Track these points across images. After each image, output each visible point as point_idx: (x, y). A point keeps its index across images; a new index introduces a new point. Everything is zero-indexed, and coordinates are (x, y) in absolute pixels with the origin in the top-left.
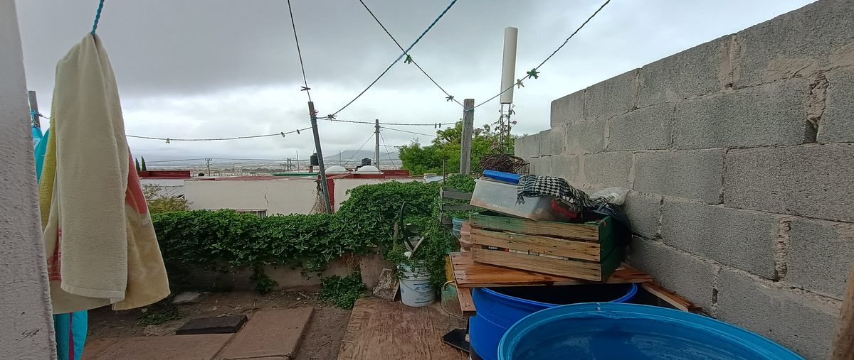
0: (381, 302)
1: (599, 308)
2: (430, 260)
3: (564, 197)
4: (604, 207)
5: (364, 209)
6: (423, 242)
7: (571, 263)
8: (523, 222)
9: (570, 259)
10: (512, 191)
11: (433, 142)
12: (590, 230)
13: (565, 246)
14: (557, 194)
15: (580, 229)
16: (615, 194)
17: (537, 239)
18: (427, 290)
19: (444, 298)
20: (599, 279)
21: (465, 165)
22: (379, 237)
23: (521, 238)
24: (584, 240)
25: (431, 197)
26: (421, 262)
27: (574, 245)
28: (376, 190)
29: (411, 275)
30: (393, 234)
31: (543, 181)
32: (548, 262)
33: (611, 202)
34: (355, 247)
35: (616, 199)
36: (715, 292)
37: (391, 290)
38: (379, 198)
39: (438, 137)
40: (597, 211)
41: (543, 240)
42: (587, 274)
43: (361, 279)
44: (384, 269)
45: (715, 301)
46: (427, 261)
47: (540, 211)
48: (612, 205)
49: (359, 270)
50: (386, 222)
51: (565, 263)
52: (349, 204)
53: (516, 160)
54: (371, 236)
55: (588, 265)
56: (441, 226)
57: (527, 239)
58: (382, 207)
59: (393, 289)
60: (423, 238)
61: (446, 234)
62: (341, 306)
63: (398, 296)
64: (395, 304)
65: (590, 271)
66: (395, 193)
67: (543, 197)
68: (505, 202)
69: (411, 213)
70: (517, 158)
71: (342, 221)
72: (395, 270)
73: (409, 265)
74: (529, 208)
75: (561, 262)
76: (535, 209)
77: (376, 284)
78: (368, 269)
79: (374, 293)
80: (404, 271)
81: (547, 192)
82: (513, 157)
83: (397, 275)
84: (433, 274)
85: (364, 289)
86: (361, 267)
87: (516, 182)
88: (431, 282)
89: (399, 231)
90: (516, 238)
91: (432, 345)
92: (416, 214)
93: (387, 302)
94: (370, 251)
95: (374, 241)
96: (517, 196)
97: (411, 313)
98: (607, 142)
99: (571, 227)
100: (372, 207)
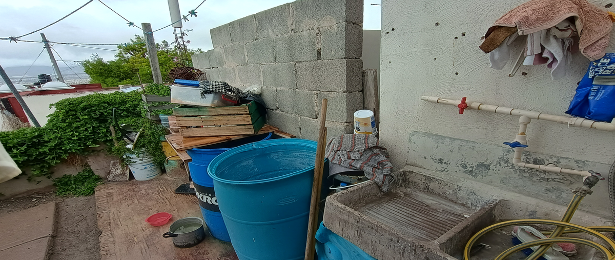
0: (118, 184)
1: (254, 145)
2: (149, 147)
3: (227, 92)
4: (250, 96)
5: (75, 119)
6: (140, 136)
7: (238, 127)
8: (208, 109)
9: (237, 125)
10: (197, 91)
11: (116, 56)
12: (244, 109)
13: (234, 119)
14: (223, 91)
15: (239, 108)
16: (255, 88)
17: (218, 118)
18: (153, 167)
19: (168, 170)
20: (253, 133)
21: (157, 76)
22: (99, 138)
23: (209, 118)
24: (242, 114)
25: (136, 102)
26: (143, 149)
27: (238, 117)
28: (81, 102)
29: (137, 160)
30: (111, 135)
31: (214, 84)
32: (226, 129)
33: (254, 93)
34: (78, 150)
35: (256, 91)
36: (300, 128)
37: (124, 174)
38: (88, 108)
39: (120, 51)
40: (247, 99)
41: (221, 118)
42: (247, 131)
43: (93, 173)
44: (112, 162)
45: (301, 133)
46: (148, 148)
47: (216, 101)
48: (254, 95)
49: (89, 166)
50: (101, 127)
51: (235, 128)
52: (58, 116)
53: (196, 71)
54: (90, 139)
55: (247, 127)
56: (151, 123)
57: (212, 119)
58: (93, 115)
59: (125, 174)
60: (139, 133)
61: (157, 127)
62: (82, 194)
63: (131, 176)
64: (131, 182)
65: (248, 130)
66: (102, 103)
67: (216, 93)
68: (194, 99)
69: (122, 117)
70: (196, 70)
71: (56, 131)
72: (123, 160)
73: (133, 154)
74: (209, 100)
75: (233, 128)
76: (213, 101)
77: (109, 173)
78: (97, 165)
79: (109, 179)
80: (131, 158)
81: (217, 90)
82: (193, 69)
83: (125, 163)
84: (155, 156)
85: (99, 179)
86: (89, 163)
87: (198, 86)
88: (155, 162)
89: (116, 131)
90: (206, 119)
91: (168, 197)
92: (127, 116)
93: (125, 182)
94: (94, 150)
95: (95, 142)
96: (200, 94)
97: (146, 185)
98: (247, 58)
99: (234, 108)
100: (82, 116)
